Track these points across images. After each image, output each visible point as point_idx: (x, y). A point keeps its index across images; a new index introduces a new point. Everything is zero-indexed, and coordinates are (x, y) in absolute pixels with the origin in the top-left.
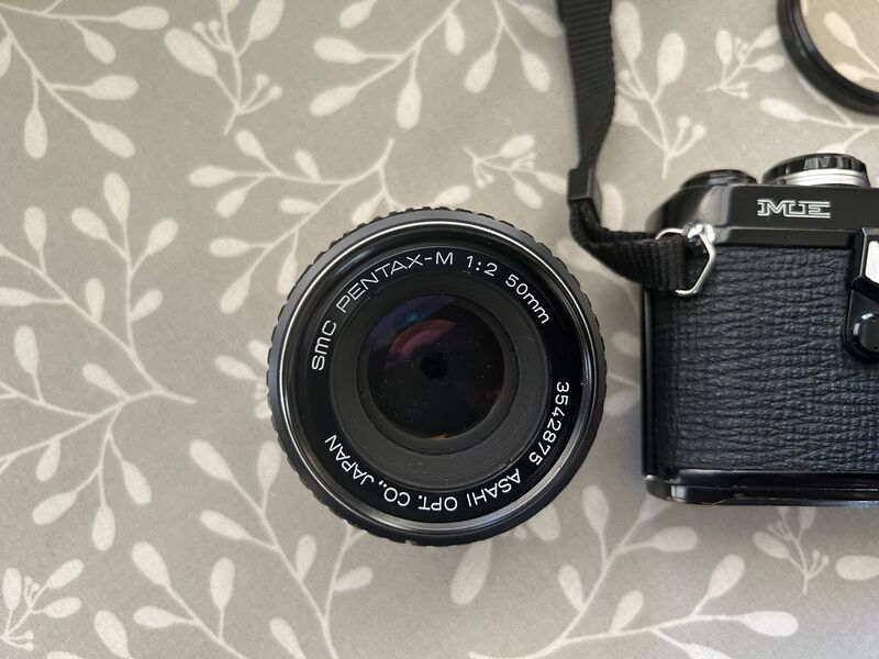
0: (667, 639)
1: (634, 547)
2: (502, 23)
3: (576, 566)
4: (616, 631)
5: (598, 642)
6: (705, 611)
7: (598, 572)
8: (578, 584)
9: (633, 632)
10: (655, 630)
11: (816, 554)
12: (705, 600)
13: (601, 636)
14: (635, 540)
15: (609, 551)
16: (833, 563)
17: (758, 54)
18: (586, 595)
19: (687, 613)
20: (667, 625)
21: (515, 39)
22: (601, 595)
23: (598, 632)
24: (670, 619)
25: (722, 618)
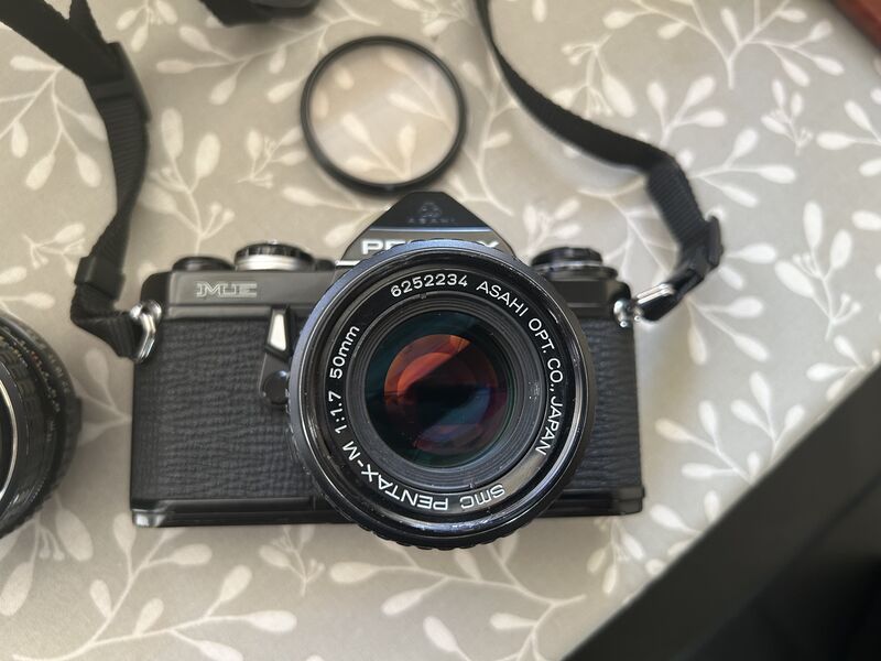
0: (183, 638)
1: (156, 563)
2: (61, 130)
3: (105, 581)
4: (138, 634)
5: (123, 643)
6: (216, 613)
7: (124, 585)
8: (106, 595)
9: (152, 634)
10: (172, 631)
11: (313, 563)
12: (216, 604)
13: (125, 638)
14: (156, 557)
15: (135, 566)
16: (327, 569)
17: (283, 150)
18: (113, 604)
19: (200, 615)
20: (183, 626)
21: (71, 142)
22: (126, 603)
23: (123, 634)
24: (185, 621)
25: (230, 618)
